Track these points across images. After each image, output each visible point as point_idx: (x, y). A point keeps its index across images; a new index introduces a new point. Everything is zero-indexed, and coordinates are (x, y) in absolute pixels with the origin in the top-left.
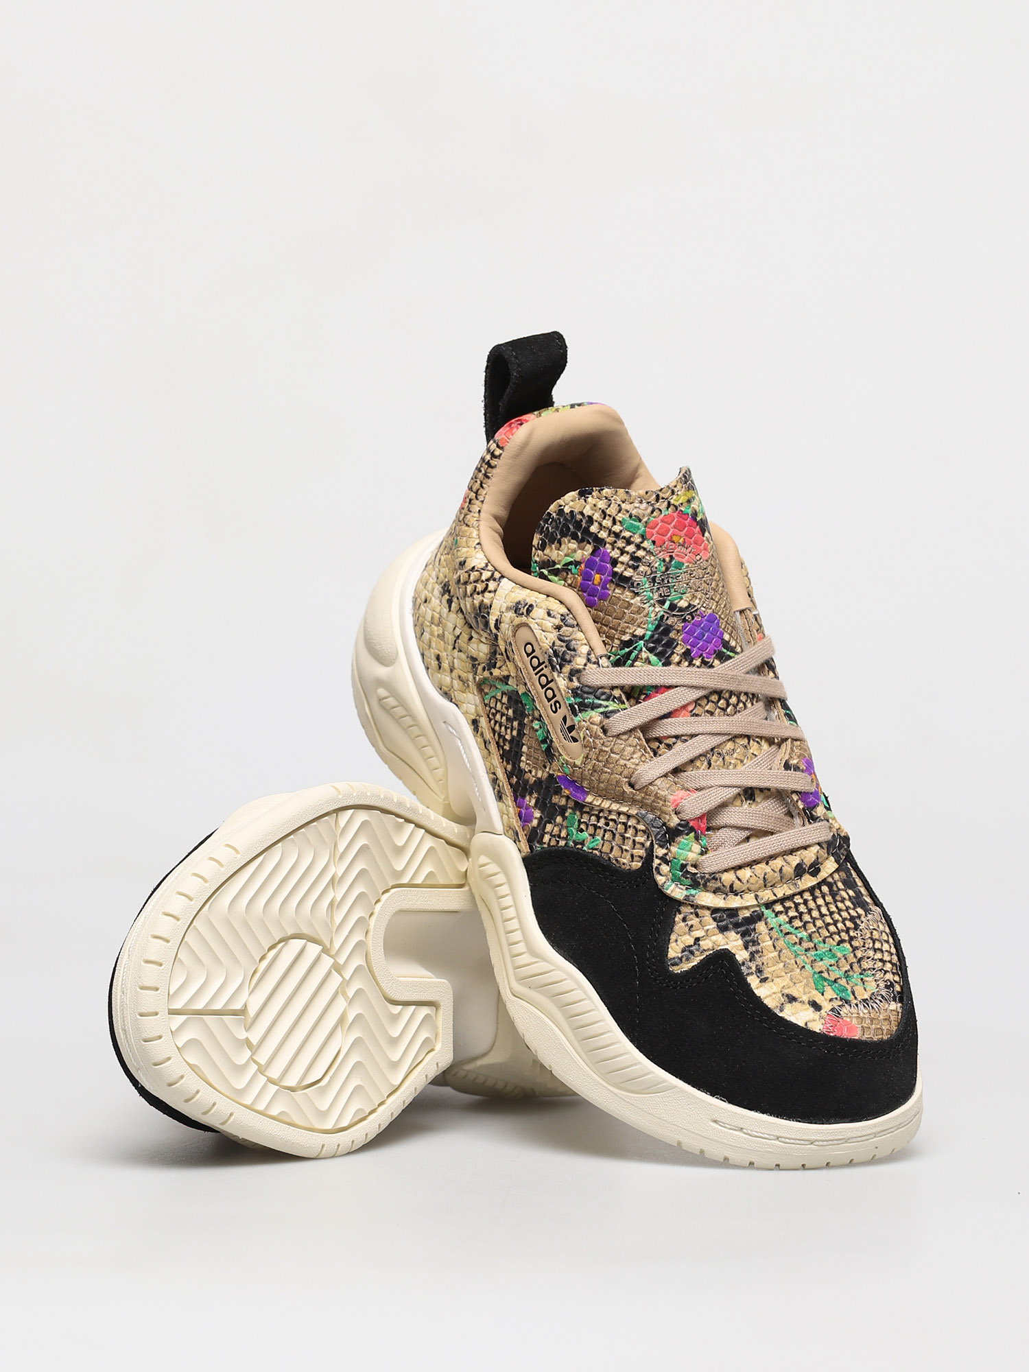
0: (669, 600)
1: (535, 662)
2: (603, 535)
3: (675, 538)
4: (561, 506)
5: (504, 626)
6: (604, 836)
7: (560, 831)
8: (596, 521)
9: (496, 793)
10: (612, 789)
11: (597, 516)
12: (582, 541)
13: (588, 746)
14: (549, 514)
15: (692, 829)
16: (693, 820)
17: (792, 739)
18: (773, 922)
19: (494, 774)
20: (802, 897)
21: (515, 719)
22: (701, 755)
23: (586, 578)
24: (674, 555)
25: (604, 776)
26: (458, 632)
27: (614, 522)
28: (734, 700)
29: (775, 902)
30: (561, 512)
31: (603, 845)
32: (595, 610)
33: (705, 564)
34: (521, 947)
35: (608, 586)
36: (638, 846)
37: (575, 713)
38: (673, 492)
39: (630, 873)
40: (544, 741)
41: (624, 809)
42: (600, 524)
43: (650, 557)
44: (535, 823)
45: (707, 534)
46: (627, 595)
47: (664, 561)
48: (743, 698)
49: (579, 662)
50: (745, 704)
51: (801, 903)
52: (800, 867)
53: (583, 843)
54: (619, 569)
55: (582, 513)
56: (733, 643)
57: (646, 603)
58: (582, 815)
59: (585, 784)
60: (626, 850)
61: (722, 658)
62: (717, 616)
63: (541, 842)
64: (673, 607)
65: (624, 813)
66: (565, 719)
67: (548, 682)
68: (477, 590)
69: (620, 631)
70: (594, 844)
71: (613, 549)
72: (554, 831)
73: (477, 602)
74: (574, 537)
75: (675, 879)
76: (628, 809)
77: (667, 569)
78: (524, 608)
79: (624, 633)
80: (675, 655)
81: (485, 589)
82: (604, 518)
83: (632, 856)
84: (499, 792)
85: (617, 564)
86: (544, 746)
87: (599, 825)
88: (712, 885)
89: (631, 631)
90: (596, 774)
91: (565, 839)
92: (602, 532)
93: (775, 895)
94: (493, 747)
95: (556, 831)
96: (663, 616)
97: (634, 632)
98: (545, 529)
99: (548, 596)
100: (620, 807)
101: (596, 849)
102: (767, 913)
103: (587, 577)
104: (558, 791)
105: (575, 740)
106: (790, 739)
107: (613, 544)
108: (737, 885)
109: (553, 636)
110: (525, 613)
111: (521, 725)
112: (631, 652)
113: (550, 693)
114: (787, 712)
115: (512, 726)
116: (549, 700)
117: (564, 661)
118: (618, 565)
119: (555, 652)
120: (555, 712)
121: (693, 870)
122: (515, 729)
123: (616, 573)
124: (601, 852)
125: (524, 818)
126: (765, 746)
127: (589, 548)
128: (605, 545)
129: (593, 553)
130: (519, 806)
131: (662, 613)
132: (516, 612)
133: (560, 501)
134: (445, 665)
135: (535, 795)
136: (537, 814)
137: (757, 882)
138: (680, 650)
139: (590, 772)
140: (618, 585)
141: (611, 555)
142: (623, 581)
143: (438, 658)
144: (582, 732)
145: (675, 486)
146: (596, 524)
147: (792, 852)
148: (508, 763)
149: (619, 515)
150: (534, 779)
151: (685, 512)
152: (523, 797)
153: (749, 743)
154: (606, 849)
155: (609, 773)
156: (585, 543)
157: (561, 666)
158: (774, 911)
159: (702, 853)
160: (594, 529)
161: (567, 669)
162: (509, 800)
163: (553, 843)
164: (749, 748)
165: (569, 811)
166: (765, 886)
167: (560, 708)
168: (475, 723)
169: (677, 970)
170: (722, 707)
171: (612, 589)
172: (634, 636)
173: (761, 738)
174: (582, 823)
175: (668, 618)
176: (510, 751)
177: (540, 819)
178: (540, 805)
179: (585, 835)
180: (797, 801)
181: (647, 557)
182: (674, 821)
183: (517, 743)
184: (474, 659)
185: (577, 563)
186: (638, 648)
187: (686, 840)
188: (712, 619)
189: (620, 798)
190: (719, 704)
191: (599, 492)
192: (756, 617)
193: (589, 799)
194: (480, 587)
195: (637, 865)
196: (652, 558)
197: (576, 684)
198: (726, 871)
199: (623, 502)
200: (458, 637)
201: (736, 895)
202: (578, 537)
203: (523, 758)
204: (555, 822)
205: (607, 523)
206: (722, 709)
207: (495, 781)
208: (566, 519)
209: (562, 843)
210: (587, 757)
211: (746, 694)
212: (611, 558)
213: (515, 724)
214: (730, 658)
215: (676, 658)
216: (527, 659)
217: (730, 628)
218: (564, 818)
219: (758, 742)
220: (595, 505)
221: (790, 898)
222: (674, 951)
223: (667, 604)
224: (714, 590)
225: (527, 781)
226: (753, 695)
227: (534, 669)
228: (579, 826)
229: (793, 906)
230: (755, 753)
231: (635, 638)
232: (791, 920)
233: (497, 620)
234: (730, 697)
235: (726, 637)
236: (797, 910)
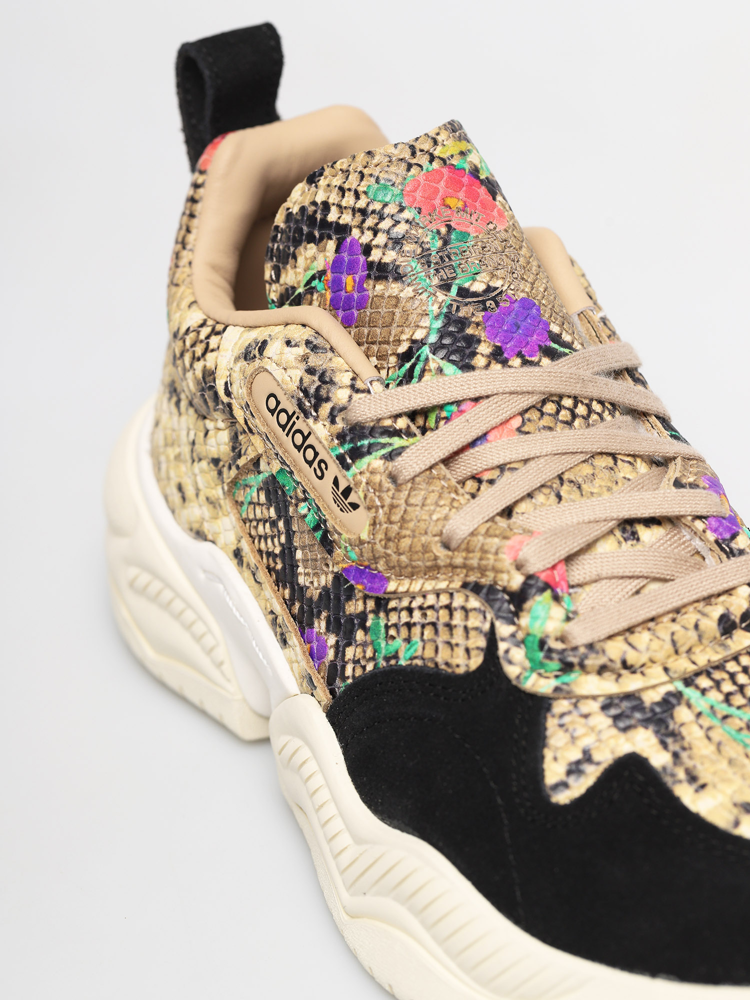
0: (456, 284)
1: (283, 418)
2: (346, 219)
3: (449, 201)
4: (288, 209)
5: (234, 389)
6: (422, 634)
7: (364, 652)
8: (334, 204)
9: (279, 637)
10: (419, 560)
11: (334, 198)
12: (321, 238)
13: (373, 507)
14: (277, 227)
15: (547, 586)
16: (543, 571)
17: (684, 458)
18: (701, 703)
19: (272, 612)
20: (738, 663)
21: (279, 517)
22: (543, 486)
23: (336, 289)
24: (452, 224)
25: (405, 543)
26: (192, 437)
27: (357, 196)
28: (581, 410)
29: (698, 674)
30: (289, 216)
31: (424, 648)
32: (356, 327)
33: (504, 235)
34: (345, 839)
35: (365, 285)
36: (472, 634)
37: (347, 467)
38: (435, 142)
39: (469, 676)
40: (317, 528)
41: (443, 585)
42: (339, 206)
43: (417, 231)
44: (331, 654)
45: (499, 198)
46: (394, 288)
47: (438, 232)
48: (597, 407)
49: (341, 395)
50: (600, 415)
51: (738, 672)
52: (725, 620)
53: (396, 656)
54: (375, 256)
55: (314, 203)
56: (567, 338)
57: (422, 293)
58: (387, 615)
59: (381, 566)
60: (457, 645)
61: (553, 355)
62: (535, 301)
63: (344, 678)
64: (463, 292)
65: (445, 591)
66: (336, 482)
67: (305, 438)
68: (196, 355)
69: (394, 341)
70: (412, 650)
71: (363, 233)
72: (357, 654)
73: (199, 374)
74: (311, 239)
75: (536, 667)
76: (447, 583)
77: (446, 242)
78: (255, 349)
79: (399, 342)
80: (479, 356)
81: (206, 350)
82: (343, 196)
83: (467, 650)
84: (282, 634)
85: (372, 249)
86: (319, 534)
87: (412, 621)
88: (593, 662)
89: (408, 337)
90: (391, 544)
91: (373, 658)
92: (343, 216)
93: (694, 663)
94: (262, 575)
95: (359, 654)
96: (451, 305)
97: (412, 336)
98: (275, 251)
99: (287, 324)
100: (436, 584)
101: (415, 658)
102: (690, 693)
103: (337, 286)
104: (350, 594)
105: (355, 506)
106: (679, 460)
107: (360, 227)
108: (632, 658)
109: (298, 373)
110: (257, 355)
111: (288, 524)
112: (413, 367)
113: (310, 454)
114: (673, 433)
115: (279, 531)
116: (310, 463)
117: (319, 400)
118: (373, 252)
119: (305, 392)
120: (321, 478)
121: (559, 646)
122: (282, 533)
123: (372, 263)
124: (423, 659)
125: (316, 655)
126: (642, 467)
127: (331, 245)
128: (351, 230)
129: (338, 250)
130: (308, 641)
131: (449, 302)
132: (245, 359)
133: (286, 205)
134: (190, 491)
135: (324, 614)
136: (332, 640)
137: (662, 647)
138: (484, 349)
139: (383, 543)
140: (378, 279)
141: (360, 241)
142: (382, 272)
143: (180, 488)
144: (361, 490)
145: (438, 134)
146: (334, 209)
147: (708, 599)
148: (284, 587)
149: (363, 183)
150: (318, 591)
151: (459, 167)
152: (311, 625)
153: (615, 464)
154: (429, 653)
155: (409, 536)
156: (325, 240)
157: (316, 408)
158: (697, 687)
159: (568, 619)
160: (332, 217)
161: (325, 409)
162: (294, 639)
163: (359, 672)
164: (616, 470)
165: (371, 616)
166: (677, 652)
167: (326, 469)
168: (237, 554)
169: (562, 798)
170: (565, 419)
171: (371, 287)
172: (414, 342)
173: (634, 456)
174: (390, 627)
175: (458, 307)
176: (284, 568)
177: (337, 646)
178: (334, 625)
179: (398, 643)
180: (704, 531)
181: (413, 232)
182: (516, 581)
183: (288, 551)
184: (216, 461)
185: (322, 273)
186: (423, 358)
187: (539, 603)
188: (527, 304)
189: (433, 570)
190: (560, 418)
191: (332, 167)
192: (604, 321)
193: (391, 586)
194: (199, 350)
195: (476, 661)
196: (420, 231)
197: (340, 425)
198: (610, 637)
199: (365, 167)
200: (193, 443)
201: (634, 672)
202: (315, 237)
203: (300, 570)
204: (356, 641)
205: (349, 200)
206: (566, 423)
207: (274, 622)
208: (297, 221)
209: (370, 667)
210: (374, 524)
211: (601, 402)
212: (361, 245)
213: (281, 524)
214: (566, 354)
215: (479, 361)
216: (272, 420)
217: (559, 318)
218: (366, 630)
219: (629, 462)
220: (329, 185)
221: (720, 667)
222: (553, 772)
223: (454, 290)
224: (524, 268)
225: (311, 599)
226: (612, 404)
227: (283, 427)
228: (387, 632)
229: (726, 676)
230: (628, 476)
231: (417, 344)
232: (728, 698)
233: (226, 383)
234: (575, 406)
235: (555, 329)
236: (735, 683)
